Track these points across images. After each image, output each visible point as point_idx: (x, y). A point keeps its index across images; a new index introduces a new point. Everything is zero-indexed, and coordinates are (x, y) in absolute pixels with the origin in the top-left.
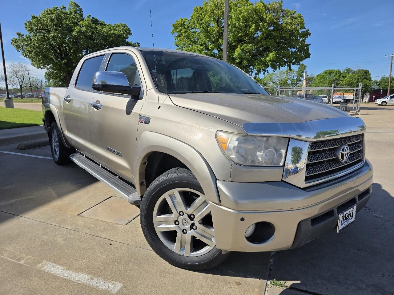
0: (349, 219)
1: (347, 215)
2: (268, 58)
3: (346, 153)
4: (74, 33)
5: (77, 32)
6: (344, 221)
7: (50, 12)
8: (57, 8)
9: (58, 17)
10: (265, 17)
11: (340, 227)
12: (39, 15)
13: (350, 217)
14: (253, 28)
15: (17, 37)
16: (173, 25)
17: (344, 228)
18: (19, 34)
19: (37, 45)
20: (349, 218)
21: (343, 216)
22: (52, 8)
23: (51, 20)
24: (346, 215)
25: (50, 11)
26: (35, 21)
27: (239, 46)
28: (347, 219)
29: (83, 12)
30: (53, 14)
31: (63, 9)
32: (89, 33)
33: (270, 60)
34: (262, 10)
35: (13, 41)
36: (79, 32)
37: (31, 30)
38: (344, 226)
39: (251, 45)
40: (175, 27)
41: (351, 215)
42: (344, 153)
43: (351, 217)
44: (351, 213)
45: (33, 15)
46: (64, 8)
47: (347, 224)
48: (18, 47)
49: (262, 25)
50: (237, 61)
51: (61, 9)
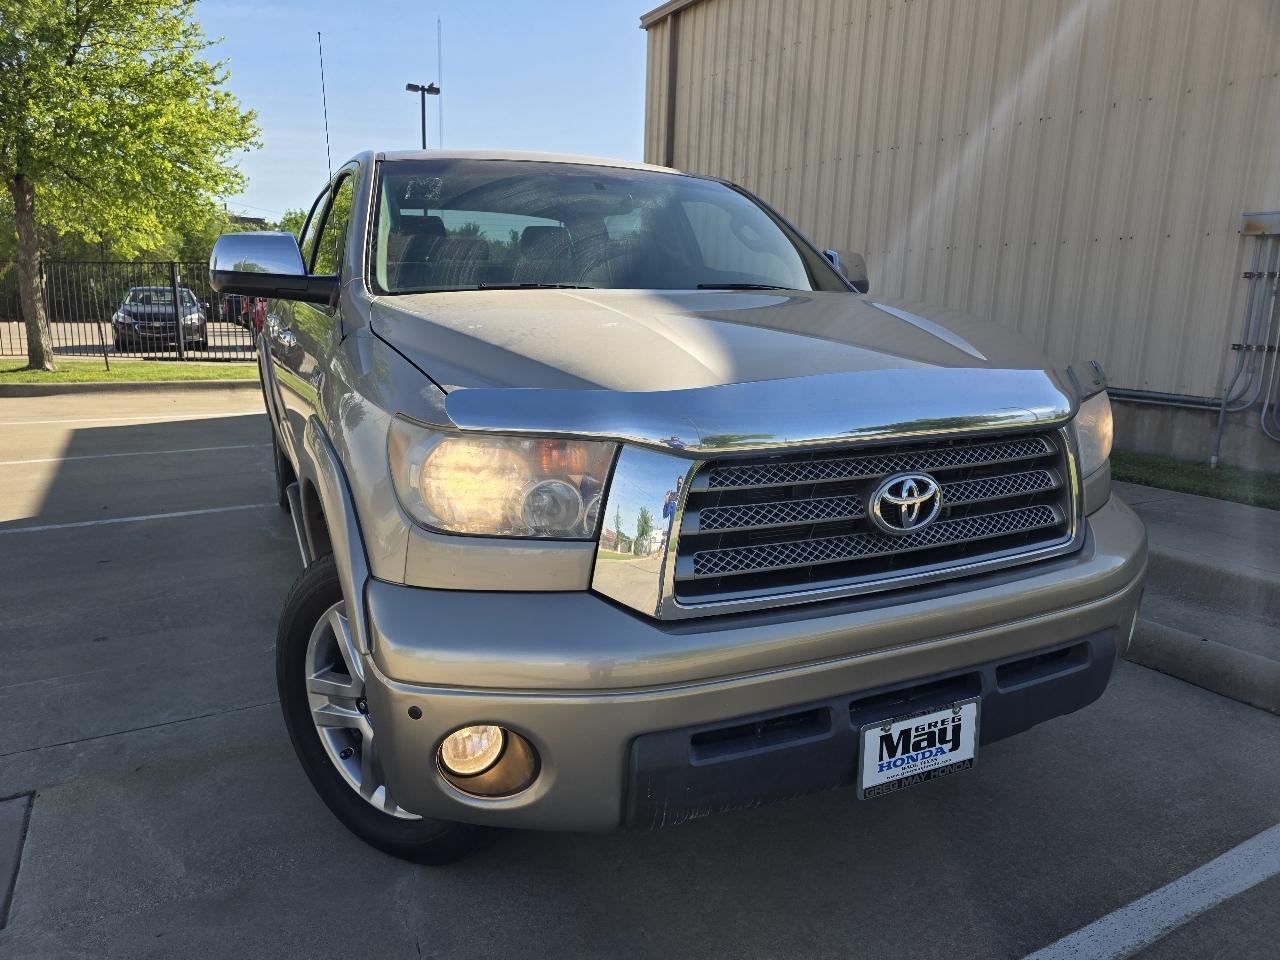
0: (933, 749)
1: (913, 733)
3: (918, 500)
6: (899, 754)
11: (872, 775)
13: (943, 741)
17: (900, 781)
20: (931, 744)
21: (886, 739)
24: (906, 734)
28: (917, 747)
38: (896, 773)
41: (949, 736)
42: (904, 502)
43: (947, 747)
44: (943, 732)
47: (920, 766)
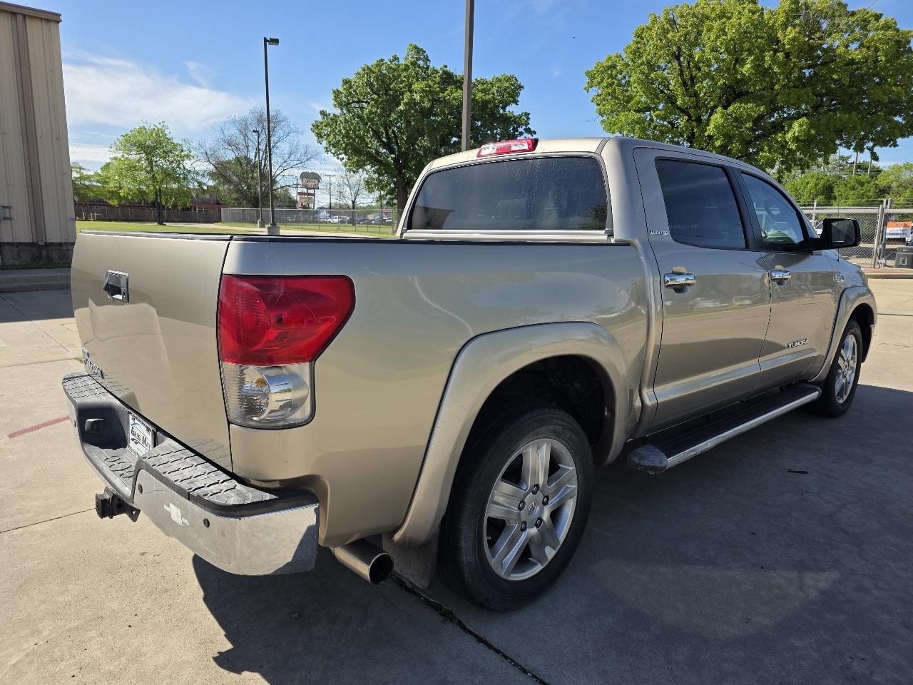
2: (789, 136)
4: (402, 107)
5: (406, 104)
7: (369, 70)
8: (382, 60)
9: (382, 79)
10: (781, 38)
12: (352, 77)
14: (749, 66)
15: (320, 118)
16: (587, 73)
18: (323, 113)
19: (343, 131)
22: (372, 62)
23: (370, 85)
25: (368, 68)
26: (345, 89)
27: (719, 109)
29: (429, 61)
30: (374, 73)
31: (393, 60)
32: (427, 104)
33: (796, 139)
34: (775, 22)
35: (313, 126)
36: (412, 103)
37: (341, 105)
39: (750, 105)
40: (591, 76)
45: (345, 77)
46: (396, 58)
48: (320, 136)
49: (771, 57)
50: (718, 143)
51: (390, 61)
